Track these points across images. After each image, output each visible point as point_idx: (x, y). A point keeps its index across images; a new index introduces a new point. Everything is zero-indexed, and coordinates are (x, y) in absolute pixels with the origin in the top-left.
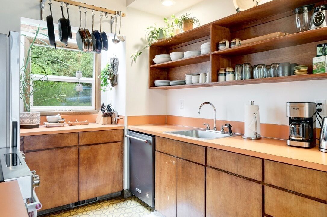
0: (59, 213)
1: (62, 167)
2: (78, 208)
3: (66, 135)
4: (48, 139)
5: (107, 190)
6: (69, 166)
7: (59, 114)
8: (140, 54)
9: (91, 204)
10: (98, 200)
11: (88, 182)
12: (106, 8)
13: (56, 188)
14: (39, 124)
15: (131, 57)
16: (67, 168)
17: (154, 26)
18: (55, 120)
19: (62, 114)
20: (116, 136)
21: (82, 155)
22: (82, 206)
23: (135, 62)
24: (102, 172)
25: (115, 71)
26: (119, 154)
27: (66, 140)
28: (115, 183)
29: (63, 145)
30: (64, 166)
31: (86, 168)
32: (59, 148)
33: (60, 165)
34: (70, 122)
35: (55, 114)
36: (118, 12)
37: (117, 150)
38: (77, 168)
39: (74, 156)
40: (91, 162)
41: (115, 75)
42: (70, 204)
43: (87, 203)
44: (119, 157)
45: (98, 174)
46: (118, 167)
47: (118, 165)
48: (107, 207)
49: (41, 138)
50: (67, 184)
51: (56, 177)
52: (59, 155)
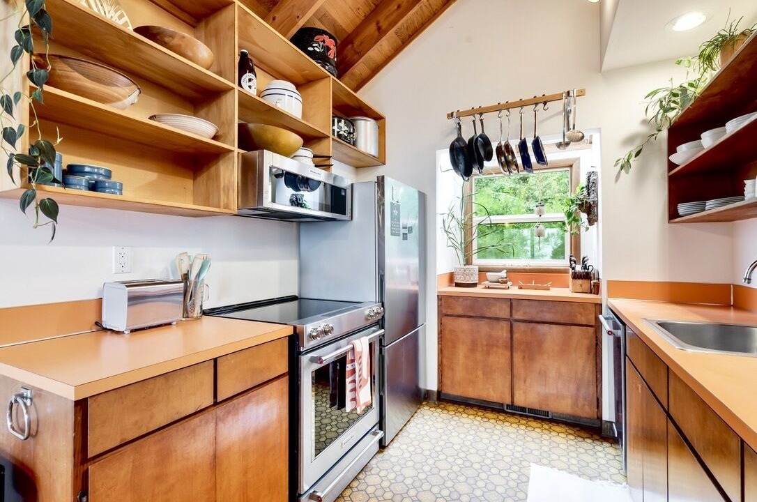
0: (485, 410)
1: (488, 345)
2: (513, 414)
3: (492, 301)
4: (468, 302)
5: (564, 407)
6: (497, 346)
7: (505, 271)
8: (637, 155)
9: (536, 419)
10: (550, 417)
11: (528, 380)
12: (544, 95)
13: (480, 373)
14: (477, 282)
15: (616, 165)
16: (495, 349)
17: (669, 85)
18: (495, 279)
19: (509, 271)
20: (581, 314)
21: (516, 336)
22: (521, 415)
23: (627, 173)
24: (552, 373)
25: (593, 196)
26: (589, 349)
27: (493, 308)
28: (581, 400)
29: (489, 315)
30: (491, 345)
31: (524, 358)
32: (483, 317)
33: (485, 343)
34: (521, 283)
35: (499, 270)
36: (568, 92)
37: (586, 342)
38: (509, 354)
39: (505, 335)
40: (533, 349)
41: (591, 203)
42: (502, 404)
43: (530, 415)
44: (589, 354)
45: (545, 372)
46: (587, 373)
47: (587, 369)
48: (557, 434)
49: (461, 300)
50: (495, 372)
51: (479, 357)
52: (484, 327)
